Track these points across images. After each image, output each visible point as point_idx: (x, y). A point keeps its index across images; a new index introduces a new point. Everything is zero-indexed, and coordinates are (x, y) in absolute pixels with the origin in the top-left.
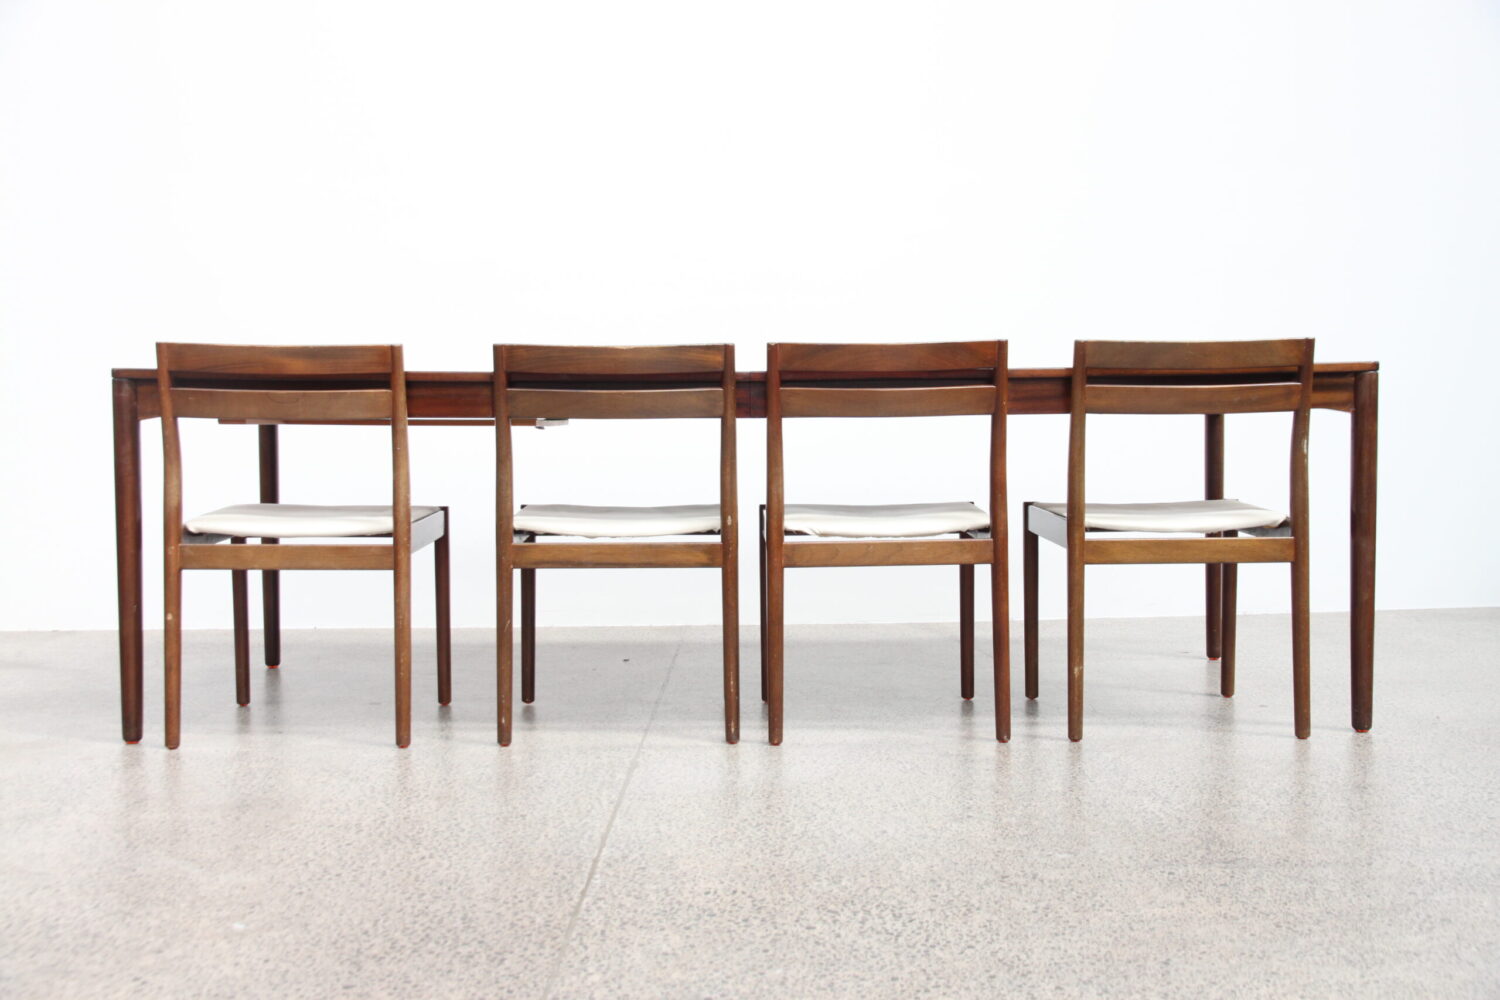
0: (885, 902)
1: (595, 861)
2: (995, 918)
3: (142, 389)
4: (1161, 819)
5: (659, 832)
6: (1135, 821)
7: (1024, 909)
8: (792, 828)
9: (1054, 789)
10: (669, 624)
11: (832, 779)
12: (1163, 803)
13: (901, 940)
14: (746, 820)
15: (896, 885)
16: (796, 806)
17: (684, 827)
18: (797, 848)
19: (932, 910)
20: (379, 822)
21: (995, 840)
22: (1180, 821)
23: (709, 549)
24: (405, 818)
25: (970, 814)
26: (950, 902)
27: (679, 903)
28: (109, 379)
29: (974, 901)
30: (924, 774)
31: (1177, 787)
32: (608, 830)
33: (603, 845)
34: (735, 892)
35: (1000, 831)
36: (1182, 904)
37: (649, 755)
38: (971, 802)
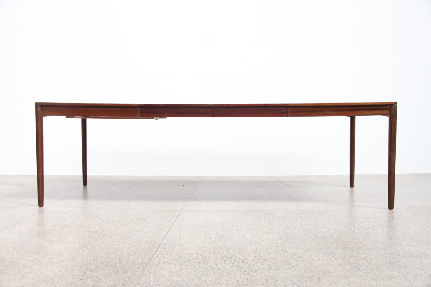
0: (241, 258)
1: (160, 244)
2: (272, 263)
4: (327, 235)
5: (181, 235)
6: (319, 235)
7: (281, 261)
8: (219, 235)
9: (297, 225)
11: (234, 221)
12: (328, 230)
13: (243, 269)
14: (206, 233)
15: (245, 253)
16: (222, 229)
17: (188, 234)
18: (219, 241)
19: (254, 261)
20: (102, 231)
21: (277, 240)
22: (332, 235)
24: (110, 230)
25: (271, 232)
26: (259, 258)
27: (181, 257)
29: (267, 258)
30: (260, 220)
31: (333, 225)
32: (166, 235)
33: (164, 239)
34: (198, 254)
35: (279, 237)
36: (327, 260)
37: (183, 213)
38: (272, 229)
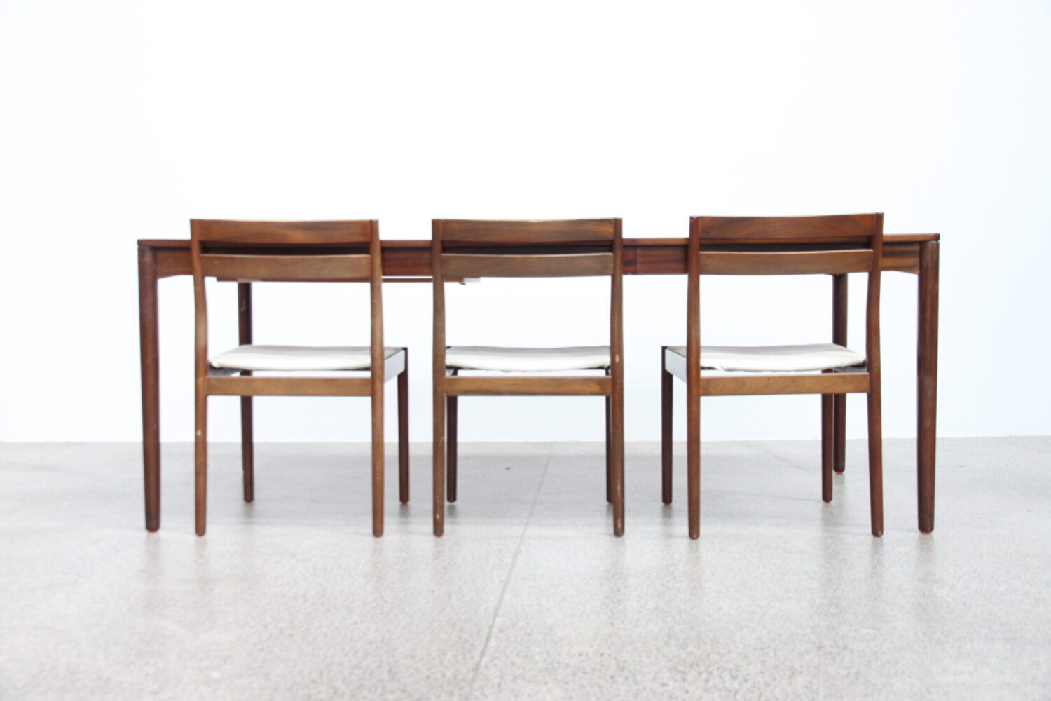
0: (724, 665)
1: (491, 628)
2: (815, 681)
3: (161, 255)
7: (838, 673)
10: (539, 440)
13: (739, 696)
15: (733, 651)
19: (762, 673)
20: (320, 594)
21: (811, 617)
22: (965, 604)
23: (599, 381)
24: (340, 592)
26: (776, 667)
27: (559, 663)
28: (135, 247)
29: (797, 666)
33: (496, 615)
34: (602, 655)
36: (971, 673)
